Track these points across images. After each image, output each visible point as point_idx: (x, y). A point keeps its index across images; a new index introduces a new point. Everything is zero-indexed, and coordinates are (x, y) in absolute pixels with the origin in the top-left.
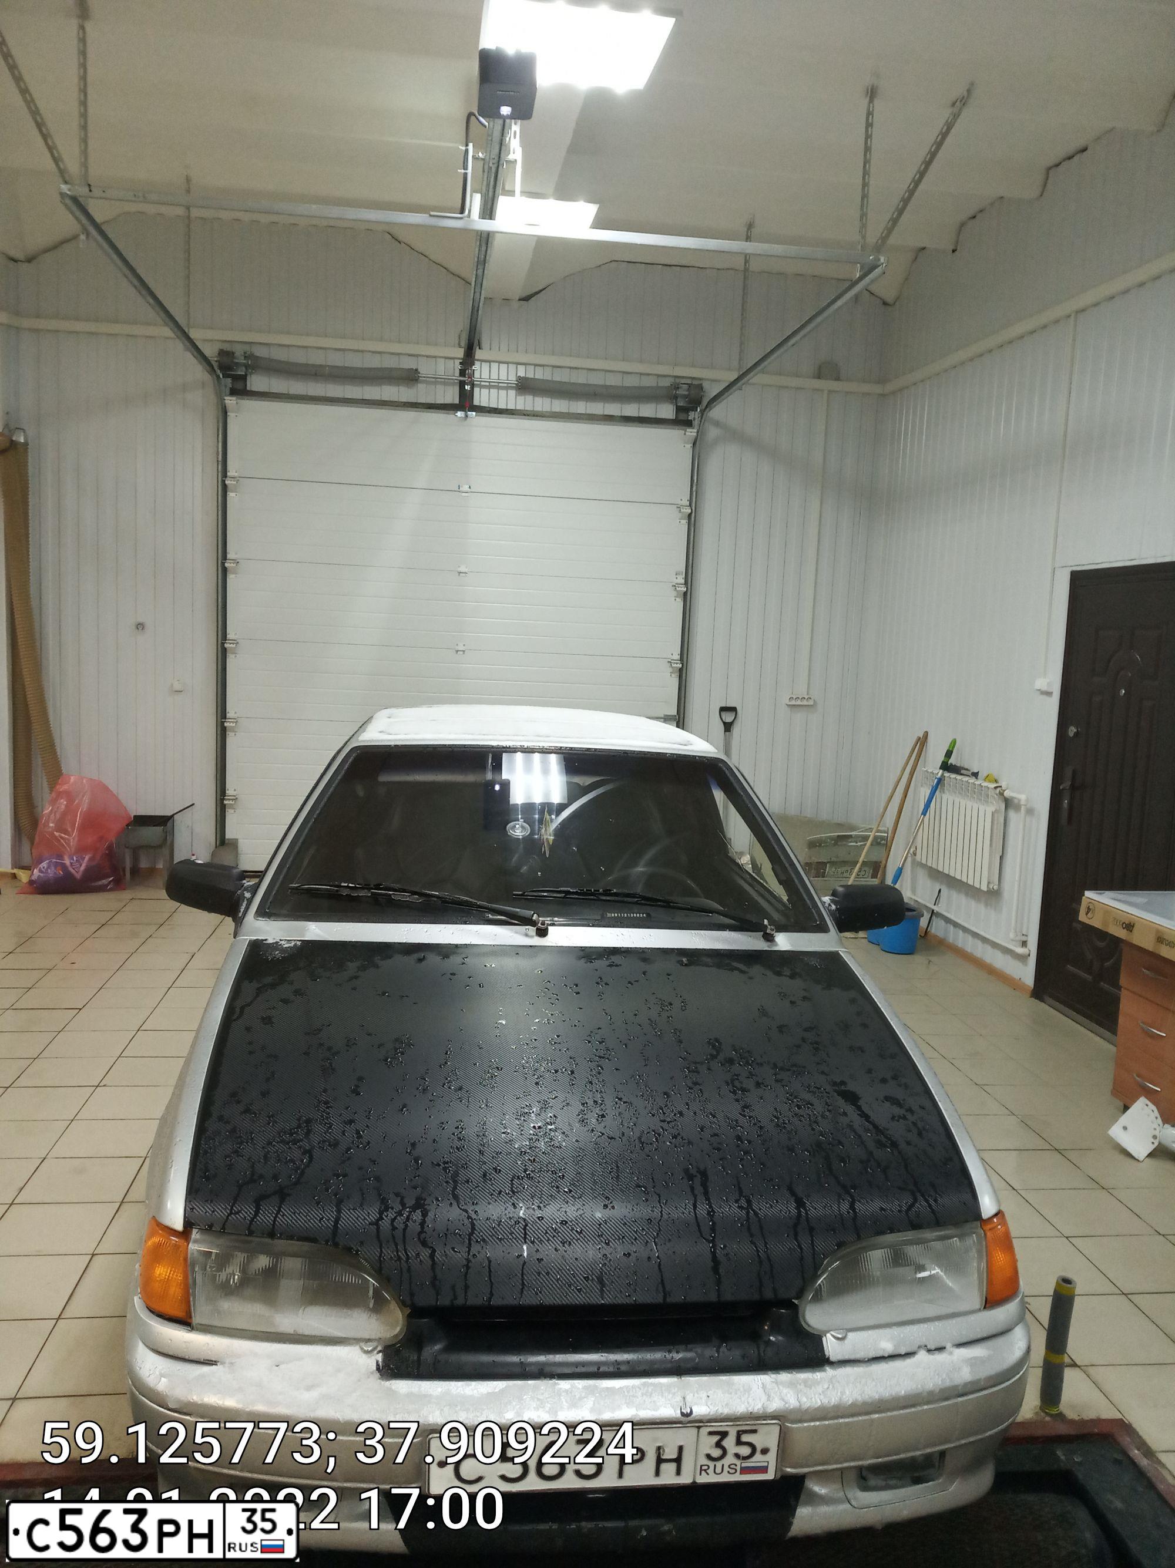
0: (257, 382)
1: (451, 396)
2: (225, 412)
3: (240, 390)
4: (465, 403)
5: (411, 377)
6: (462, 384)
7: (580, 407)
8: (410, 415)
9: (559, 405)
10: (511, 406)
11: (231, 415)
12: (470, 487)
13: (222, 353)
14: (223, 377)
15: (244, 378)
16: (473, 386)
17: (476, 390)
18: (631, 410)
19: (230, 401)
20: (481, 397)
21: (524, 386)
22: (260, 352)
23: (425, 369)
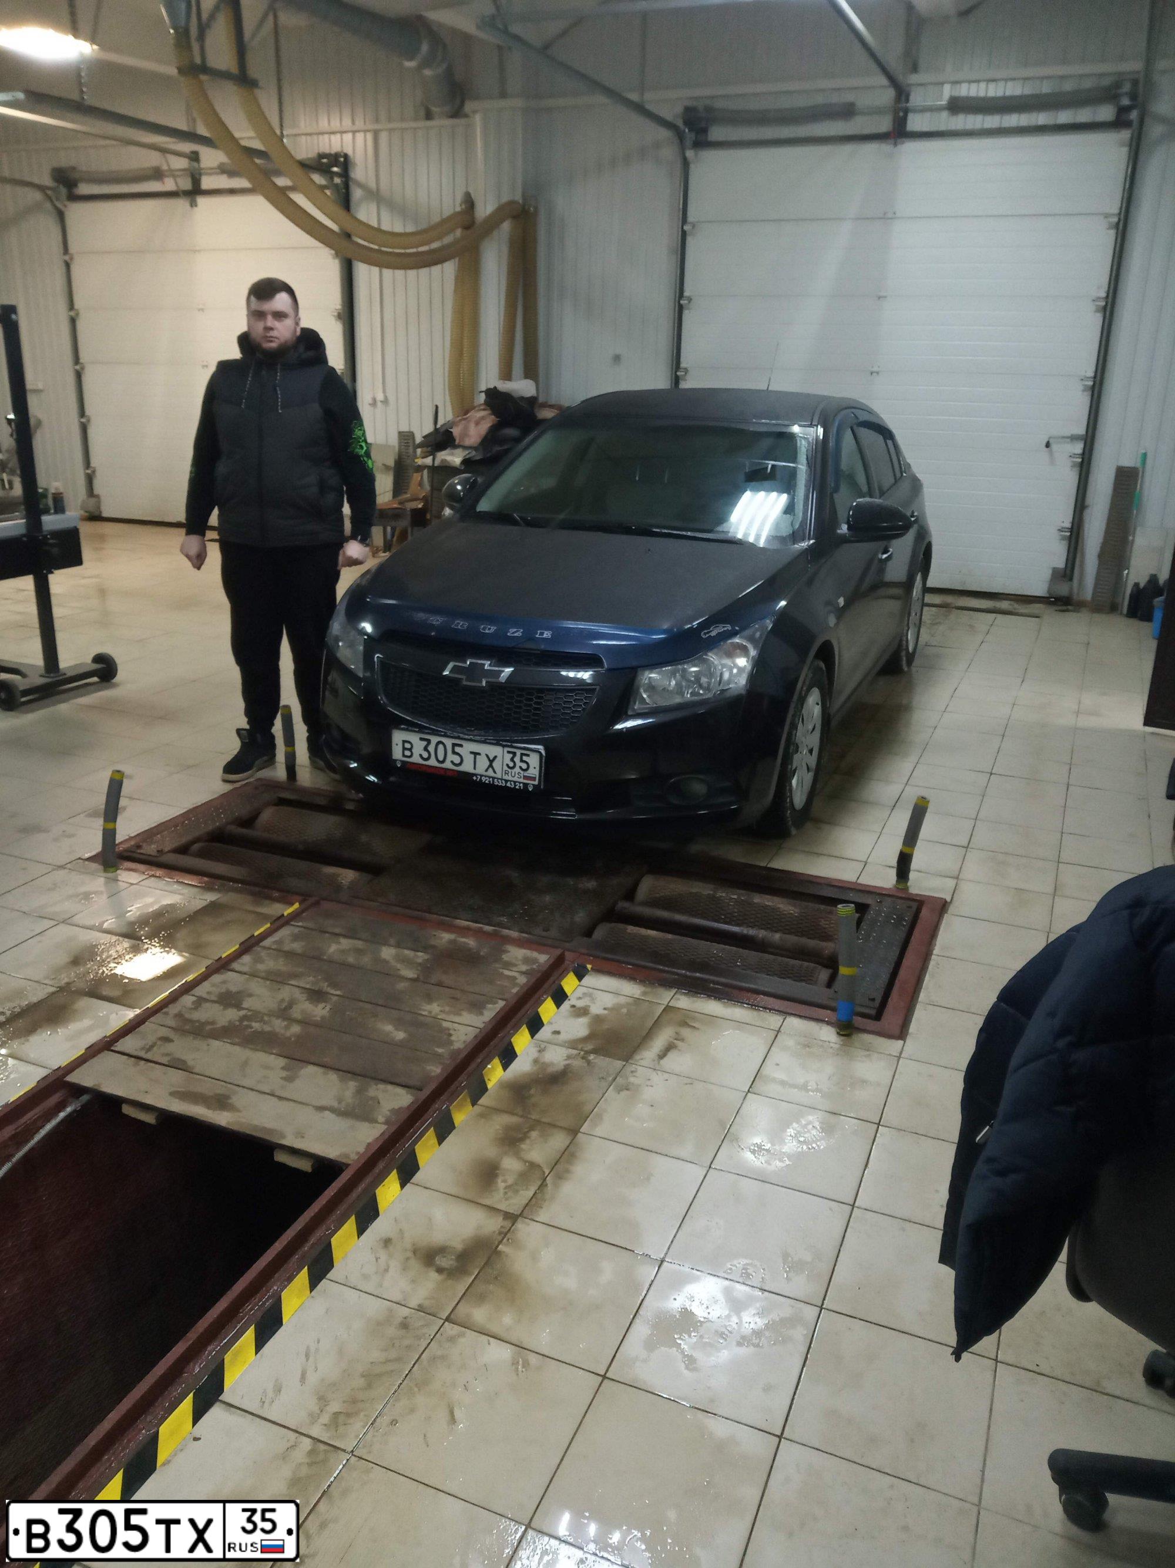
0: (716, 133)
1: (885, 124)
2: (686, 164)
3: (702, 143)
4: (899, 132)
5: (848, 112)
6: (896, 112)
7: (1013, 120)
8: (848, 148)
9: (992, 121)
10: (942, 128)
11: (692, 166)
12: (895, 213)
13: (688, 110)
14: (689, 131)
15: (705, 131)
16: (906, 111)
17: (910, 116)
18: (1064, 117)
19: (690, 154)
20: (916, 123)
21: (956, 106)
22: (719, 104)
23: (863, 101)
